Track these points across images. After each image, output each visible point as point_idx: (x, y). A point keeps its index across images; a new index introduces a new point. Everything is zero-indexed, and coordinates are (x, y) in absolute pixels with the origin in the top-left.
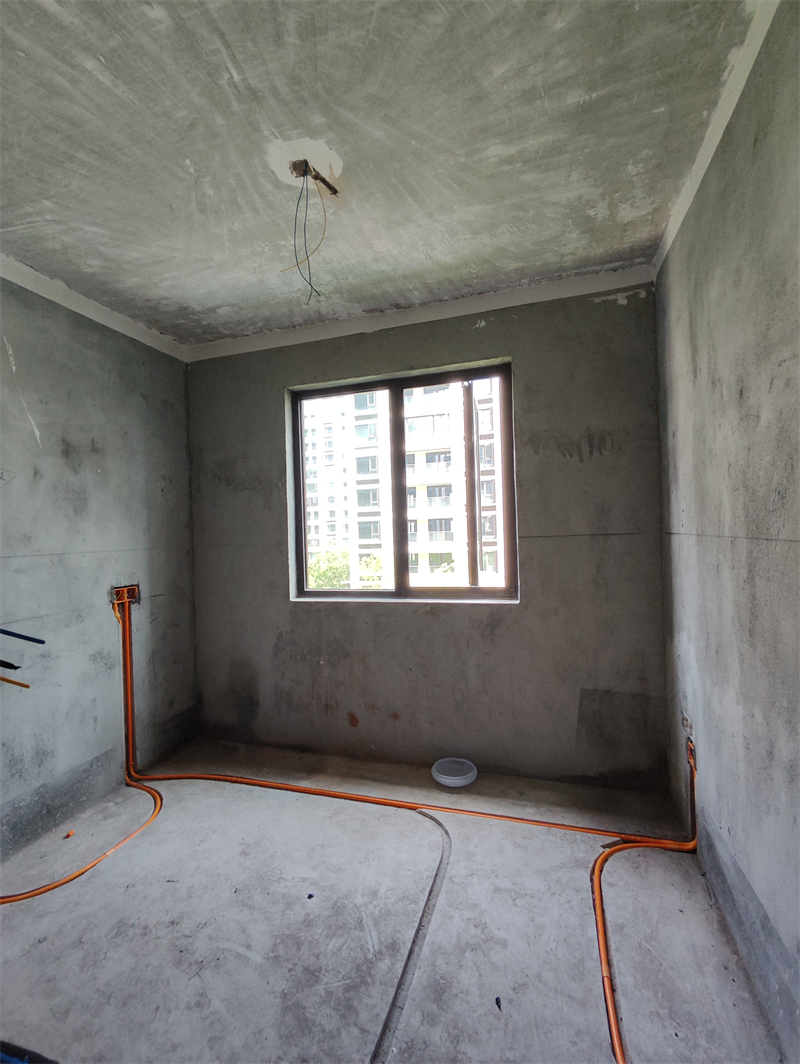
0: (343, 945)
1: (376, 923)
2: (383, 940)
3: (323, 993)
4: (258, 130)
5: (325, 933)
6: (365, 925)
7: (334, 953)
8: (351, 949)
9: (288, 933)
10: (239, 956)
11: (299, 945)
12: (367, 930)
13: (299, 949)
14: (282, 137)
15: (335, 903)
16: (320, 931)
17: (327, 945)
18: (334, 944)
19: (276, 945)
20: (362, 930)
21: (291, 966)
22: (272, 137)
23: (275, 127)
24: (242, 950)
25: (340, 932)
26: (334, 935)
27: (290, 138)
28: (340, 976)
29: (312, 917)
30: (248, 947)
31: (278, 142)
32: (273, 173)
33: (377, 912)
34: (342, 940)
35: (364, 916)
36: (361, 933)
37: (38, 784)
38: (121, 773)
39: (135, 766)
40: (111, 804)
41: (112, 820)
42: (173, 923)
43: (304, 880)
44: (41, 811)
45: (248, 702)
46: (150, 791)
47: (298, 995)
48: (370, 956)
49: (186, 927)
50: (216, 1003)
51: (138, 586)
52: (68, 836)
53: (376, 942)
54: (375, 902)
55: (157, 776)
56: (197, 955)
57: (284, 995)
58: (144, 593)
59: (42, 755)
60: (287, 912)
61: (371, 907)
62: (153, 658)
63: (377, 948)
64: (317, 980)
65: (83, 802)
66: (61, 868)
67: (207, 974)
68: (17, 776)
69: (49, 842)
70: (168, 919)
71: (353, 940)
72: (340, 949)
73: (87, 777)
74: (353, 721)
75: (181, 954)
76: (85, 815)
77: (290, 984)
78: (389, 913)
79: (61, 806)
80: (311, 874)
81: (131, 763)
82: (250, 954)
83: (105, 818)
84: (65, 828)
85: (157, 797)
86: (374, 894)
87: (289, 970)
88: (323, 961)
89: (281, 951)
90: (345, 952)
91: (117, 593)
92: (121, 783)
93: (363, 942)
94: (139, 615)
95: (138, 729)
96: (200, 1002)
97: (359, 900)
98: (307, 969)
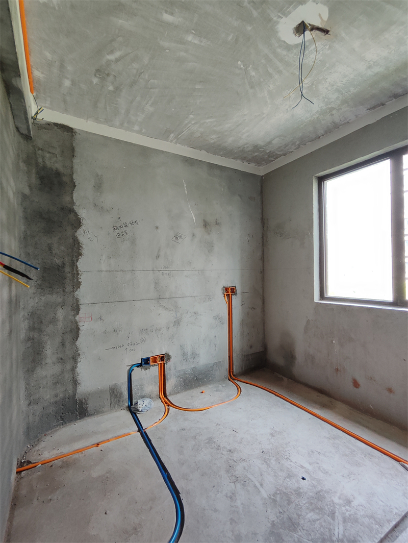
0: (318, 520)
1: (345, 521)
2: (347, 534)
3: (296, 539)
4: (270, 20)
5: (307, 505)
6: (336, 518)
7: (310, 521)
8: (322, 526)
9: (285, 491)
10: (255, 486)
11: (289, 502)
12: (336, 521)
13: (289, 504)
14: (284, 15)
15: (319, 492)
16: (304, 502)
17: (307, 514)
18: (311, 515)
19: (276, 493)
20: (333, 519)
21: (281, 511)
22: (279, 20)
23: (279, 12)
24: (258, 485)
25: (317, 511)
26: (313, 510)
27: (290, 13)
28: (310, 538)
29: (301, 491)
30: (261, 485)
31: (284, 20)
32: (285, 41)
33: (348, 513)
34: (317, 517)
35: (337, 512)
36: (332, 521)
37: (192, 366)
38: (226, 373)
39: (233, 372)
40: (221, 386)
41: (219, 393)
42: (230, 451)
43: (302, 467)
44: (194, 378)
45: (290, 356)
46: (237, 386)
47: (281, 530)
48: (334, 539)
49: (235, 456)
50: (239, 503)
51: (235, 287)
52: (202, 392)
53: (341, 532)
54: (347, 507)
55: (241, 380)
56: (237, 473)
57: (273, 524)
58: (239, 290)
59: (195, 355)
60: (288, 479)
61: (344, 508)
62: (242, 323)
63: (341, 537)
64: (295, 530)
65: (210, 380)
66: (197, 404)
67: (238, 485)
68: (185, 360)
69: (195, 392)
70: (228, 448)
71: (325, 521)
72: (315, 521)
73: (212, 370)
74: (356, 384)
75: (230, 468)
76: (210, 386)
77: (279, 521)
78: (356, 521)
79: (201, 379)
80: (307, 465)
81: (231, 370)
82: (261, 489)
83: (217, 391)
84: (202, 389)
85: (239, 389)
86: (349, 502)
87: (280, 513)
88: (302, 522)
89: (278, 499)
90: (317, 525)
91: (226, 290)
92: (226, 378)
93: (332, 527)
94: (236, 300)
95: (234, 355)
96: (232, 497)
97: (336, 500)
98: (290, 519)
